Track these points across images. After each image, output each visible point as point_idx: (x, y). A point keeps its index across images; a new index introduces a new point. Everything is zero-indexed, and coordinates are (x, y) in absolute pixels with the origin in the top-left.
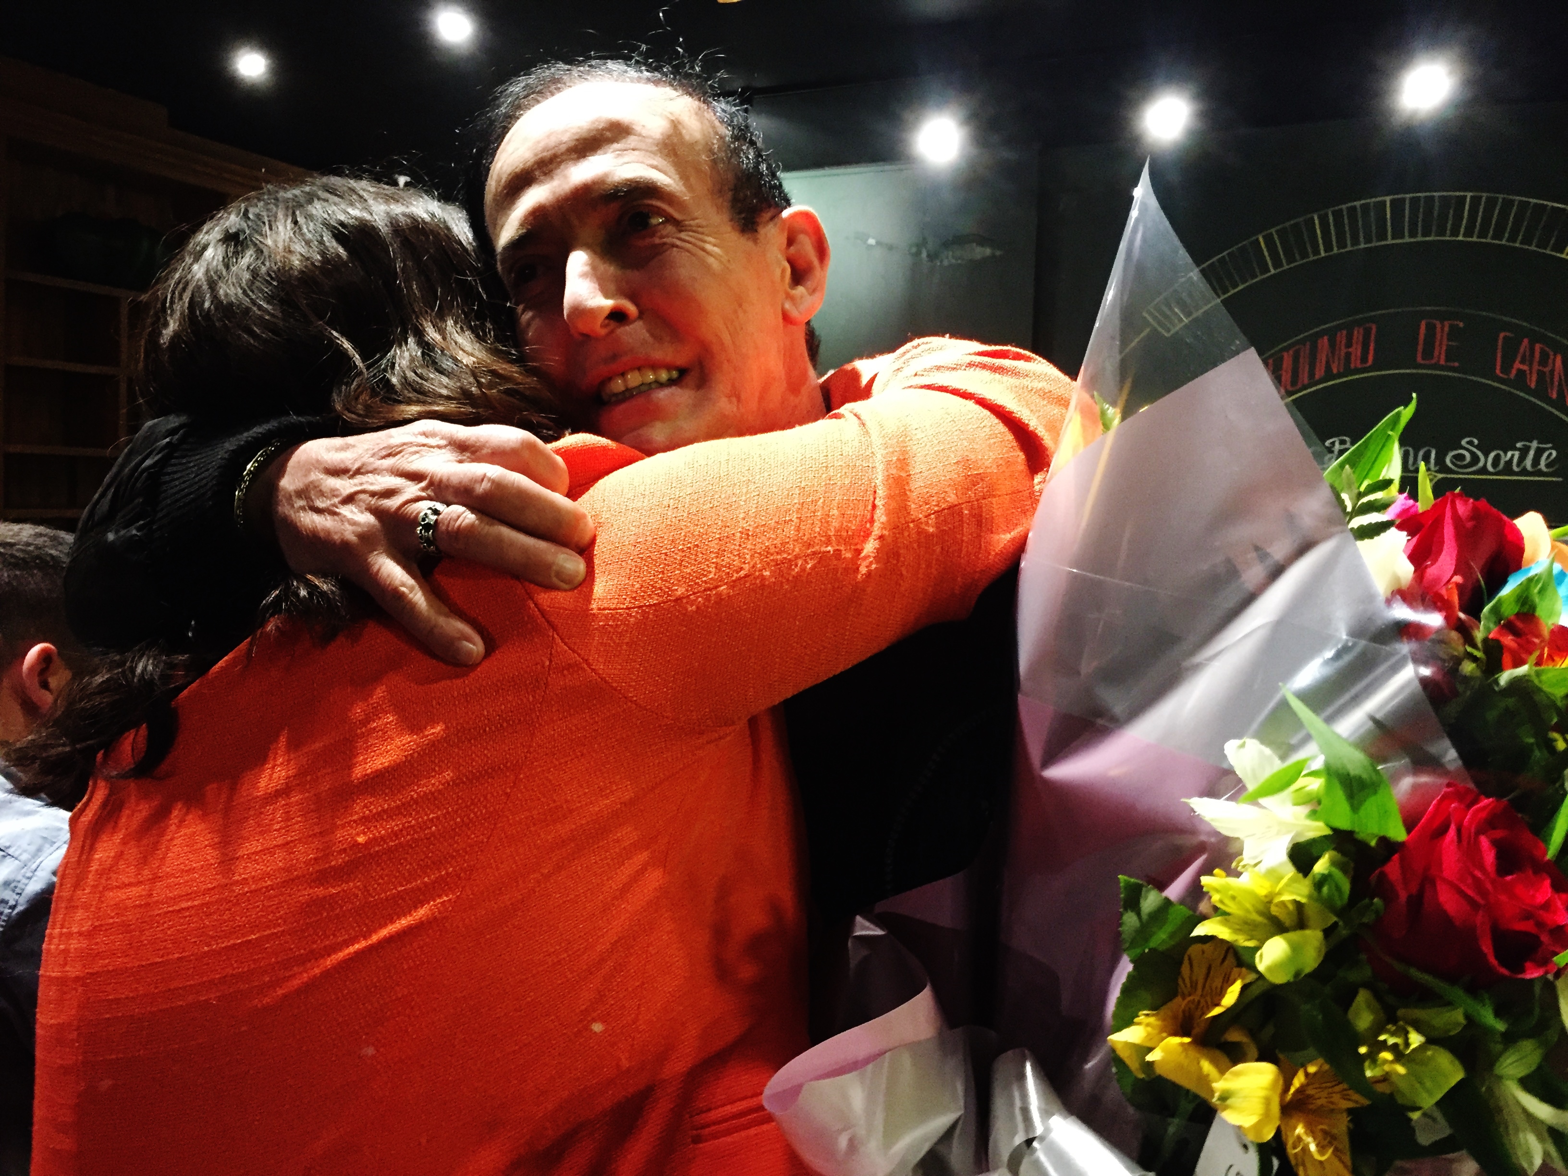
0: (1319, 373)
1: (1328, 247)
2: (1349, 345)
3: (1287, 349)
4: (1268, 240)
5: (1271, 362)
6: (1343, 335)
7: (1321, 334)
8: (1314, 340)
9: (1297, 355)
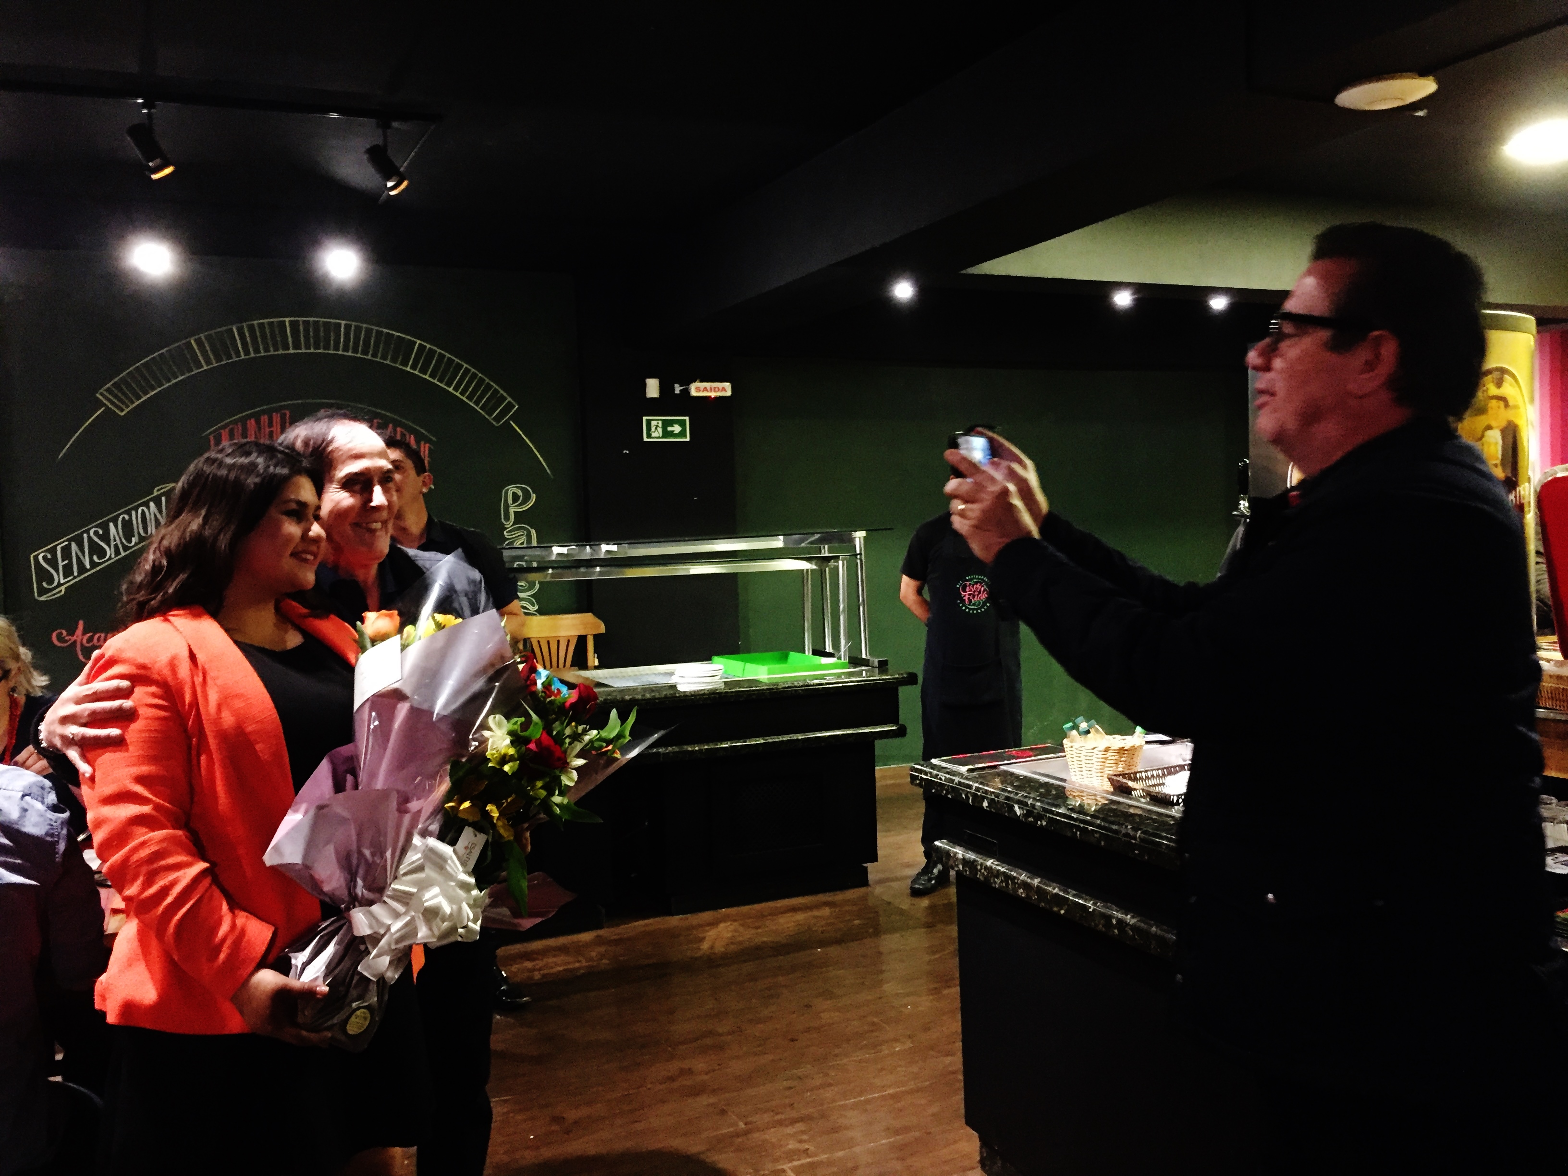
1: (247, 353)
2: (270, 424)
3: (224, 427)
4: (199, 342)
5: (212, 437)
6: (265, 419)
7: (249, 417)
8: (244, 421)
9: (232, 433)
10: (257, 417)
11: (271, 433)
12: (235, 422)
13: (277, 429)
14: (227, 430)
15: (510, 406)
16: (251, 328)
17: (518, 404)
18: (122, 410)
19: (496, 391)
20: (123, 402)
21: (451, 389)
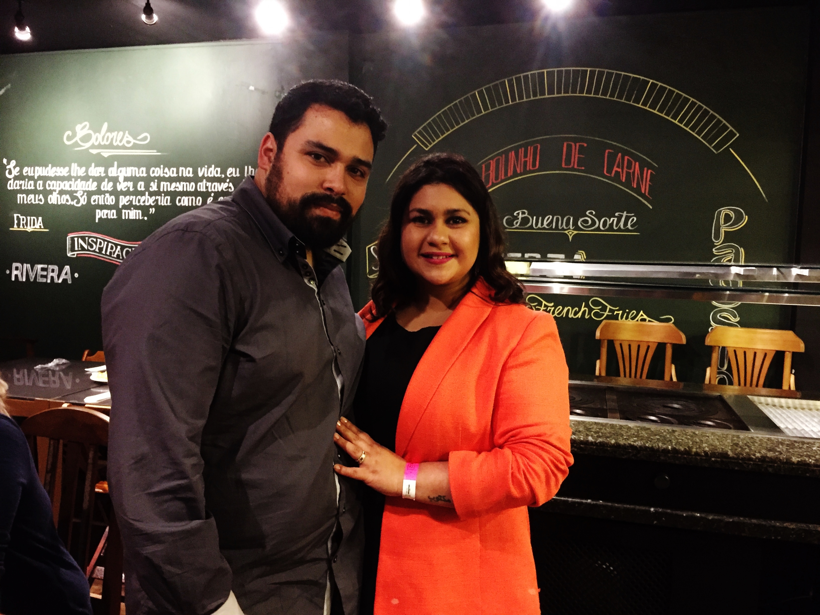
0: (510, 173)
1: (513, 99)
2: (526, 156)
3: (492, 159)
4: (481, 93)
5: (484, 166)
6: (521, 151)
7: (510, 150)
9: (498, 162)
10: (516, 150)
11: (526, 162)
12: (502, 153)
13: (530, 159)
14: (495, 160)
15: (732, 134)
16: (518, 80)
17: (738, 132)
18: (427, 147)
19: (719, 122)
20: (428, 141)
21: (676, 122)
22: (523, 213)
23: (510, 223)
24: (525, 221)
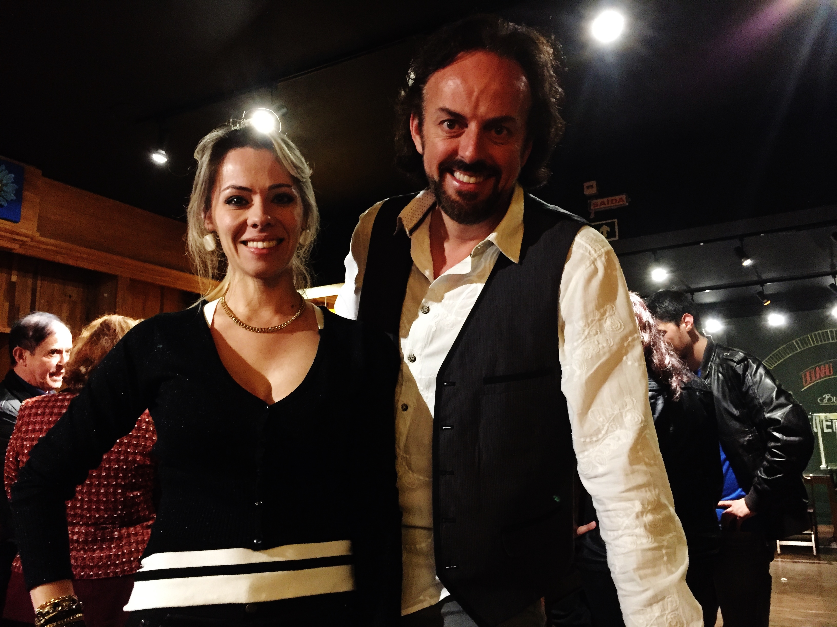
0: (818, 377)
1: (814, 344)
2: (825, 369)
3: (807, 371)
4: (796, 342)
5: (803, 375)
6: (822, 367)
7: (816, 367)
8: (815, 368)
9: (810, 373)
10: (819, 366)
11: (825, 373)
12: (812, 368)
13: (827, 371)
14: (809, 371)
16: (815, 335)
18: (771, 367)
20: (772, 365)
22: (828, 396)
23: (822, 400)
24: (830, 399)
